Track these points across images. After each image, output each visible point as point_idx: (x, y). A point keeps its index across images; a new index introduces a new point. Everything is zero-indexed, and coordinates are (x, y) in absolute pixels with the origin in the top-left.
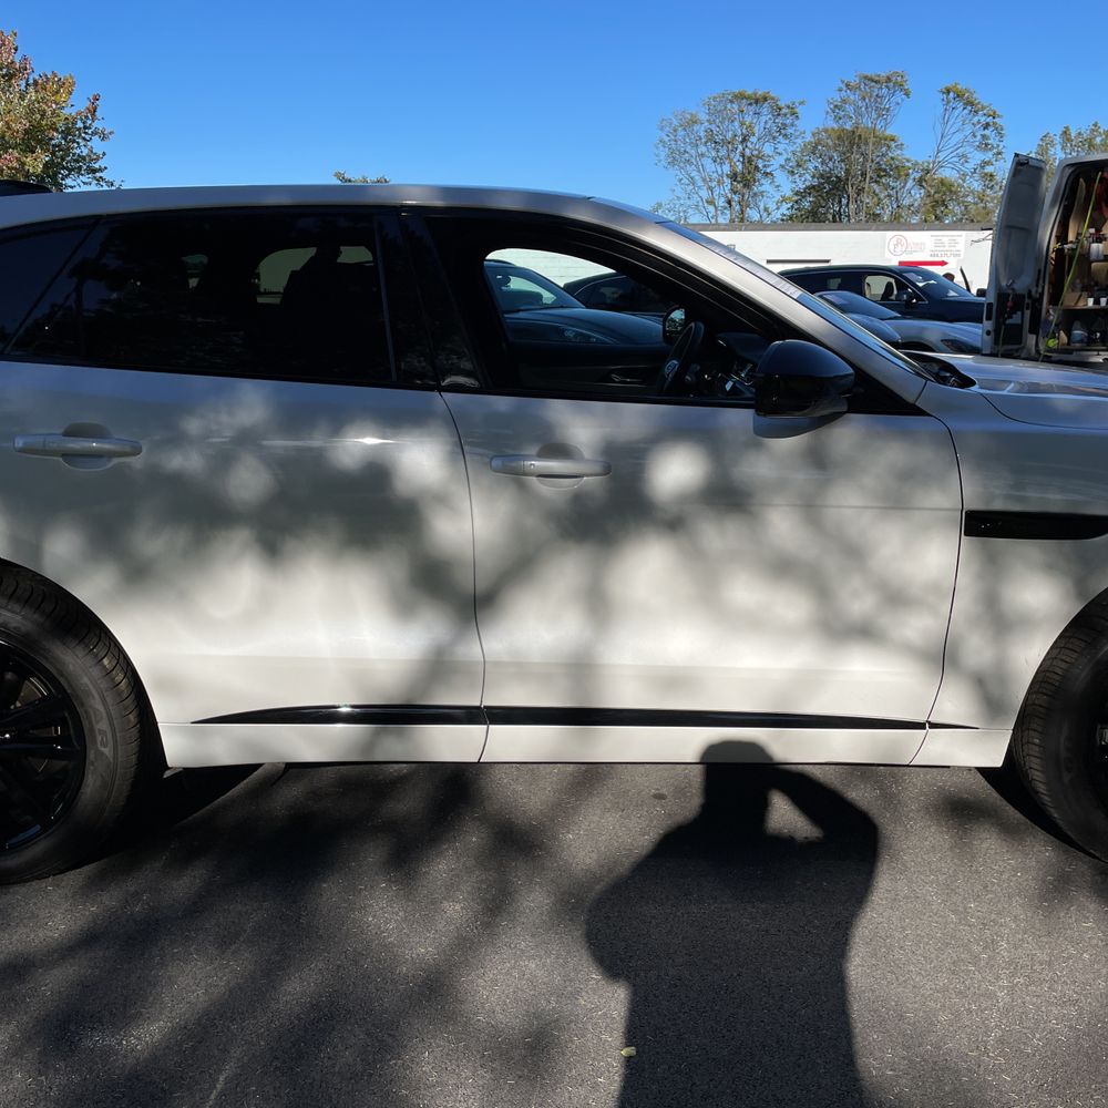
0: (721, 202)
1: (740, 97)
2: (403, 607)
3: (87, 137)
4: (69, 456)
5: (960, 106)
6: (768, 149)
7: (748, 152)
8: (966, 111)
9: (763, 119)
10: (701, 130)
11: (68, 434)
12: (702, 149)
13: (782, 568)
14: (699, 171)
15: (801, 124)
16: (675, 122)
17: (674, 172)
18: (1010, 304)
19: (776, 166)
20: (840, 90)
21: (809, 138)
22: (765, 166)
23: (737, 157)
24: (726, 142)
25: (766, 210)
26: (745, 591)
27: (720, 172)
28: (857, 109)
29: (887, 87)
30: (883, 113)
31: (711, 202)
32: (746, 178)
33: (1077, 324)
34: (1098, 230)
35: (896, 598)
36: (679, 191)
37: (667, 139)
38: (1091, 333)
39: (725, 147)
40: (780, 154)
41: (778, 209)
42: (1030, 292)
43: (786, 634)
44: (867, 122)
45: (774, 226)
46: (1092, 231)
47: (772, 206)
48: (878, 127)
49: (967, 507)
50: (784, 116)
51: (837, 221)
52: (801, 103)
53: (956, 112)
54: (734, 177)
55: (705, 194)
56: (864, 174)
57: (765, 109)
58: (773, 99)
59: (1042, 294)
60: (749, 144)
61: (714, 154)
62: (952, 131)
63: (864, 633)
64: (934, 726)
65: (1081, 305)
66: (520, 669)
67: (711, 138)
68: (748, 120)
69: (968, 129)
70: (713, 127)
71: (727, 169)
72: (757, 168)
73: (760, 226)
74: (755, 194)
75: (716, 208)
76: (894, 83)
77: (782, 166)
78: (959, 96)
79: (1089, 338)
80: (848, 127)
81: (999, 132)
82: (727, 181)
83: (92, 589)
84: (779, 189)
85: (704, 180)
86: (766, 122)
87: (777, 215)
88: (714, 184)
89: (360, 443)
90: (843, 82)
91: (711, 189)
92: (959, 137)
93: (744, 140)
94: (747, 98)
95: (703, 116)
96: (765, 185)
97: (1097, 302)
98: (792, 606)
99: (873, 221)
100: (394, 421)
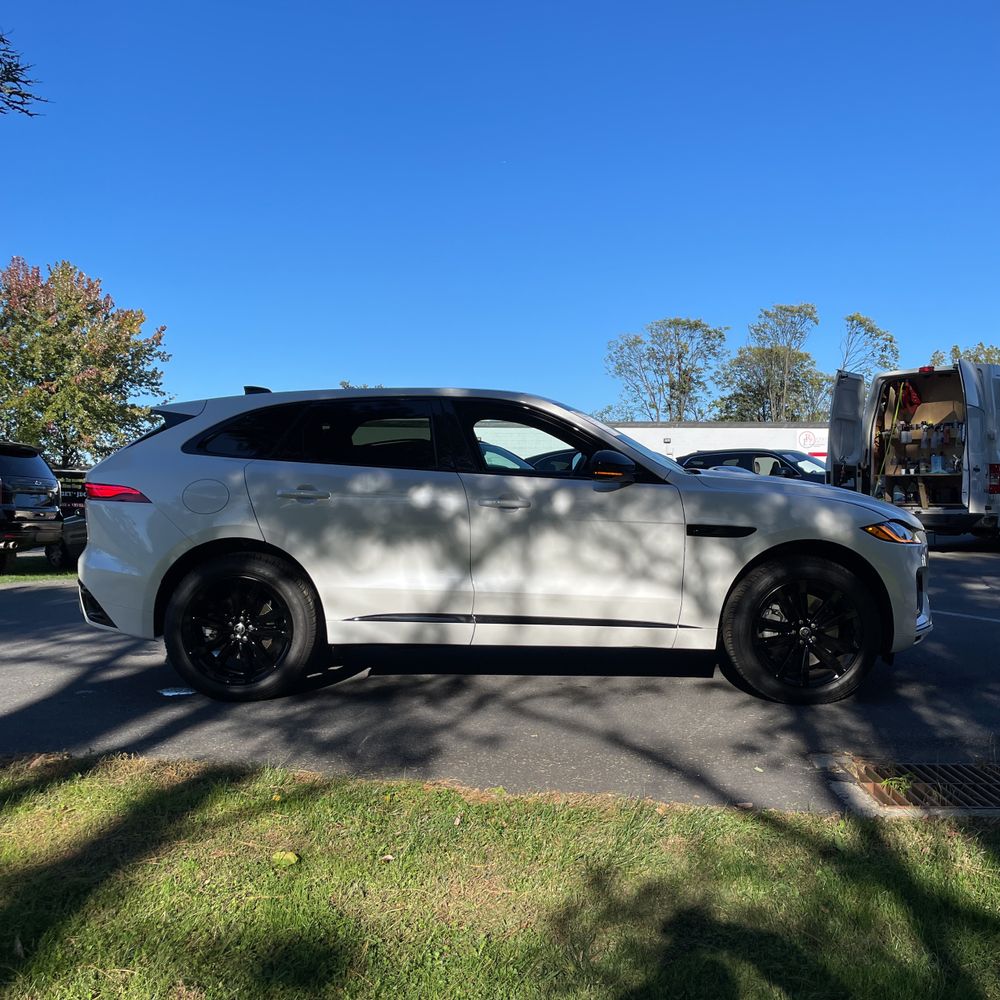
0: (662, 406)
1: (676, 323)
2: (440, 566)
3: (150, 357)
4: (300, 498)
5: (862, 331)
6: (700, 364)
7: (683, 367)
8: (868, 336)
9: (696, 341)
10: (643, 349)
11: (300, 489)
12: (645, 363)
13: (604, 543)
14: (642, 381)
15: (726, 345)
16: (621, 343)
17: (621, 381)
18: (843, 472)
19: (708, 377)
20: (760, 317)
21: (735, 356)
22: (698, 377)
23: (674, 370)
24: (665, 358)
25: (700, 412)
26: (590, 553)
27: (660, 382)
28: (774, 332)
29: (799, 315)
30: (797, 336)
31: (654, 406)
32: (683, 387)
33: (896, 487)
34: (907, 422)
35: (655, 558)
36: (626, 396)
37: (614, 355)
38: (907, 493)
39: (665, 363)
40: (710, 368)
41: (710, 411)
42: (859, 464)
43: (609, 575)
44: (782, 343)
45: (709, 424)
46: (902, 422)
47: (705, 409)
48: (793, 347)
49: (688, 522)
50: (713, 338)
51: (762, 420)
52: (726, 328)
53: (858, 336)
54: (672, 386)
55: (647, 397)
56: (782, 384)
57: (698, 334)
58: (704, 326)
59: (869, 467)
60: (684, 360)
61: (655, 367)
62: (856, 350)
63: (644, 575)
64: (681, 626)
65: (897, 474)
66: (491, 596)
67: (652, 355)
68: (683, 340)
69: (870, 349)
70: (656, 347)
71: (666, 379)
72: (691, 379)
73: (695, 424)
74: (690, 399)
75: (658, 410)
76: (806, 314)
77: (712, 378)
78: (861, 323)
79: (906, 497)
80: (768, 346)
81: (895, 354)
82: (667, 390)
83: (304, 556)
84: (710, 395)
85: (647, 387)
86: (698, 344)
87: (710, 416)
88: (656, 391)
89: (422, 496)
90: (762, 310)
91: (653, 395)
92: (862, 355)
93: (680, 357)
94: (683, 324)
95: (646, 338)
96: (699, 393)
97: (908, 472)
98: (609, 561)
99: (794, 420)
100: (440, 485)
